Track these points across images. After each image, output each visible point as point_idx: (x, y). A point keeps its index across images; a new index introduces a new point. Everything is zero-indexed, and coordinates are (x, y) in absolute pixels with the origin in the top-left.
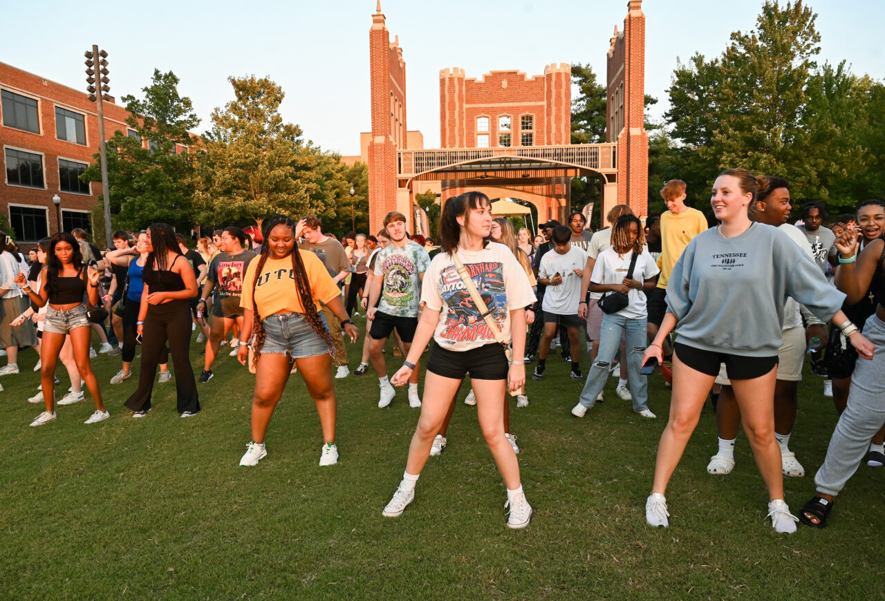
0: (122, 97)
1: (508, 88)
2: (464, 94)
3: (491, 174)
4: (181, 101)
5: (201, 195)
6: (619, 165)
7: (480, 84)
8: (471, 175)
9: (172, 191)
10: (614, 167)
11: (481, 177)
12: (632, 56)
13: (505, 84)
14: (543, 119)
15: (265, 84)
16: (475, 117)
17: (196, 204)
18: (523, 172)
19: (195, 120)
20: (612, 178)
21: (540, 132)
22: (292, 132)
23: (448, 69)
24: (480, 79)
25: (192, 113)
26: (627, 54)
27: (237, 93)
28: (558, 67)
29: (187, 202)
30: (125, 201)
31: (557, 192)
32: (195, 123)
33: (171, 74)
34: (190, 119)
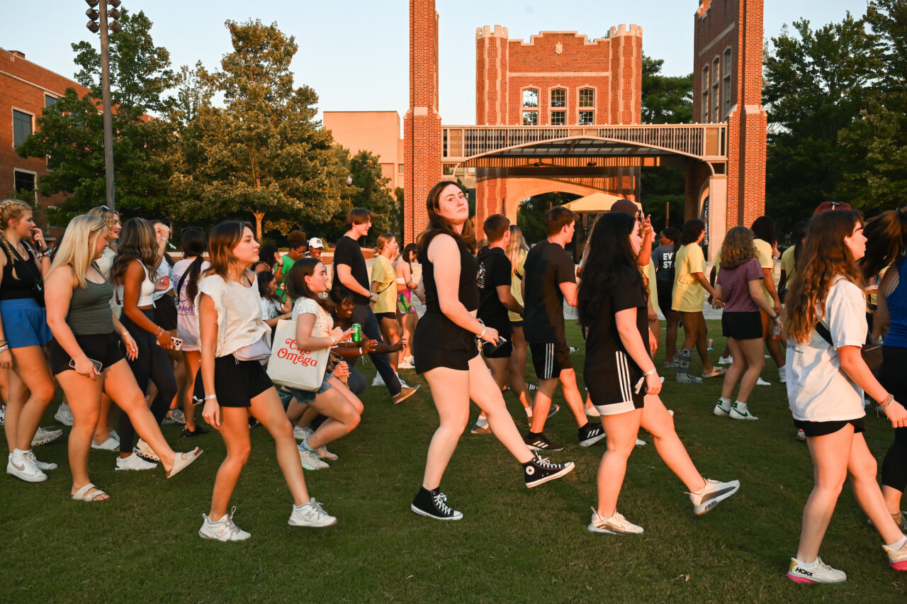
0: (73, 44)
1: (564, 54)
2: (507, 59)
3: (547, 161)
4: (155, 52)
5: (182, 178)
6: (730, 152)
7: (527, 47)
8: (521, 162)
9: (144, 171)
10: (723, 154)
11: (536, 164)
12: (748, 14)
13: (559, 48)
14: (607, 93)
15: (272, 32)
16: (521, 89)
17: (174, 190)
18: (588, 160)
19: (171, 78)
20: (720, 168)
21: (603, 110)
22: (307, 96)
23: (489, 26)
24: (527, 41)
25: (167, 69)
26: (741, 11)
27: (234, 42)
28: (628, 29)
29: (161, 188)
30: (80, 184)
31: (625, 186)
32: (171, 82)
33: (141, 15)
34: (165, 77)
